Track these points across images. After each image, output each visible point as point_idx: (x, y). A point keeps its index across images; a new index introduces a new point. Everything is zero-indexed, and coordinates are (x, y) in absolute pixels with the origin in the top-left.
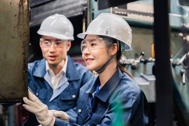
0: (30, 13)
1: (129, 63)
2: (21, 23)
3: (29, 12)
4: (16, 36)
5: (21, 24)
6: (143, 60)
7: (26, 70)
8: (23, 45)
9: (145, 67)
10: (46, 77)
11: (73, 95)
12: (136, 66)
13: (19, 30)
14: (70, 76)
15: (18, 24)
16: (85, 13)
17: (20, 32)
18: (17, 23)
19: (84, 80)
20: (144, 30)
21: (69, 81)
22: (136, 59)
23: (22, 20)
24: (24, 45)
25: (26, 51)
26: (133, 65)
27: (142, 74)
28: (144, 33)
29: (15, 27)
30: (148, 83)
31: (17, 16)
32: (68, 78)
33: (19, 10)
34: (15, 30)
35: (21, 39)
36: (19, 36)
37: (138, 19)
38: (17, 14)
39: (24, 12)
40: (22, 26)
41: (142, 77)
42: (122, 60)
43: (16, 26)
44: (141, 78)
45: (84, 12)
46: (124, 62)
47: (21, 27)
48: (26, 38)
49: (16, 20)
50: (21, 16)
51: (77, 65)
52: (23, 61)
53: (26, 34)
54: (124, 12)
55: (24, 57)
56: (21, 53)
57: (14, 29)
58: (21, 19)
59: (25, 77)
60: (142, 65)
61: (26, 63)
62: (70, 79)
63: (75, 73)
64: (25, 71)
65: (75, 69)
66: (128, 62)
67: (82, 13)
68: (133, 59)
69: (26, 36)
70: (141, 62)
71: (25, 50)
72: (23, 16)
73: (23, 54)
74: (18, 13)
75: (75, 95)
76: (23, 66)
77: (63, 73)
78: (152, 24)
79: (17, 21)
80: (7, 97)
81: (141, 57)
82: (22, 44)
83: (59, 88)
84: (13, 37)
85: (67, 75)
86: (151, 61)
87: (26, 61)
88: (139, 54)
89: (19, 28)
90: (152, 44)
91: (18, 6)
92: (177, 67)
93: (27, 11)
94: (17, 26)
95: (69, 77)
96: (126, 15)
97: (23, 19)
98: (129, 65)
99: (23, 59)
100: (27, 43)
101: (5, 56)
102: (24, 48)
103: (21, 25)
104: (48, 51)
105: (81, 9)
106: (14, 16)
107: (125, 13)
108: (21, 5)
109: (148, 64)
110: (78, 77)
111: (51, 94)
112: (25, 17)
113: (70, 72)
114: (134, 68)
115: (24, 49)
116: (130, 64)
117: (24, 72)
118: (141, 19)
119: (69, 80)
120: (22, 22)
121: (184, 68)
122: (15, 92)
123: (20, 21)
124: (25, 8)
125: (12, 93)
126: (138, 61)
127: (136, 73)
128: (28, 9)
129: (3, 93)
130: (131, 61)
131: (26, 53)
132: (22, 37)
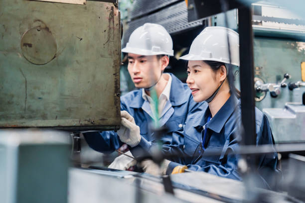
0: (122, 27)
1: (265, 89)
2: (111, 40)
4: (106, 54)
7: (118, 93)
8: (114, 64)
9: (291, 95)
11: (179, 124)
14: (175, 101)
15: (109, 40)
17: (111, 49)
18: (107, 40)
21: (173, 107)
23: (113, 35)
24: (116, 64)
25: (118, 71)
27: (286, 104)
29: (104, 44)
31: (107, 31)
32: (173, 103)
33: (109, 25)
35: (112, 58)
36: (110, 55)
38: (107, 29)
39: (115, 26)
40: (113, 43)
41: (287, 107)
43: (106, 43)
44: (285, 110)
47: (112, 44)
49: (105, 36)
50: (112, 31)
52: (114, 83)
53: (117, 52)
55: (116, 79)
56: (112, 74)
57: (103, 46)
59: (117, 101)
61: (118, 85)
66: (264, 87)
69: (117, 54)
72: (114, 31)
73: (114, 74)
75: (182, 123)
76: (114, 88)
79: (107, 36)
81: (284, 80)
82: (112, 64)
85: (172, 100)
86: (299, 86)
87: (118, 82)
88: (282, 76)
89: (109, 45)
90: (301, 63)
91: (108, 20)
93: (118, 25)
99: (114, 80)
100: (118, 62)
101: (94, 77)
106: (103, 31)
107: (259, 21)
108: (111, 19)
112: (116, 32)
115: (115, 69)
116: (267, 90)
117: (116, 95)
119: (174, 105)
120: (113, 38)
122: (105, 118)
123: (110, 37)
124: (116, 22)
125: (103, 120)
126: (279, 86)
127: (278, 102)
128: (119, 23)
129: (92, 119)
130: (268, 86)
131: (118, 74)
132: (113, 56)
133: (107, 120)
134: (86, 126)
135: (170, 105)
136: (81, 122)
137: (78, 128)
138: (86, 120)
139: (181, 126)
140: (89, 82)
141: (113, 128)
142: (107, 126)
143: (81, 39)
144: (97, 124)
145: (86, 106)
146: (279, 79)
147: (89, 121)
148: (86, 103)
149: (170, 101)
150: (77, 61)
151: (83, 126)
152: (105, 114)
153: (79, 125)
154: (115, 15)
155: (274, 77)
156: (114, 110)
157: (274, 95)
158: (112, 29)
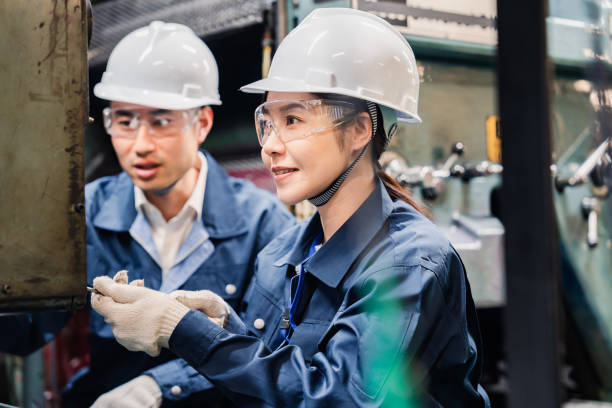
0: (90, 16)
1: (414, 180)
2: (59, 51)
3: (87, 15)
4: (46, 91)
5: (61, 52)
6: (459, 168)
7: (79, 204)
8: (68, 121)
9: (466, 193)
11: (226, 284)
12: (438, 190)
13: (55, 74)
14: (217, 224)
15: (52, 52)
16: (270, 18)
17: (58, 78)
18: (47, 52)
19: (263, 235)
20: (462, 72)
21: (212, 240)
22: (436, 168)
23: (63, 39)
24: (73, 121)
25: (78, 141)
26: (427, 185)
27: (456, 216)
28: (461, 83)
29: (39, 64)
30: (475, 245)
31: (46, 27)
32: (211, 230)
33: (52, 8)
34: (39, 72)
35: (61, 102)
36: (56, 93)
37: (442, 36)
38: (48, 19)
39: (70, 12)
40: (64, 59)
41: (457, 224)
42: (393, 171)
43: (44, 60)
44: (454, 229)
45: (265, 13)
46: (400, 175)
47: (61, 63)
48: (79, 98)
49: (42, 39)
50: (61, 26)
51: (238, 186)
52: (69, 175)
53: (77, 87)
54: (397, 13)
55: (72, 162)
56: (63, 150)
57: (36, 68)
58: (58, 36)
59: (77, 226)
60: (457, 184)
61: (79, 182)
62: (216, 233)
63: (234, 211)
64: (76, 208)
65: (233, 200)
66: (411, 176)
67: (259, 19)
68: (428, 165)
69: (76, 92)
70: (454, 175)
71: (74, 137)
72: (67, 25)
73: (67, 150)
74: (51, 17)
76: (69, 189)
77: (193, 213)
78: (489, 53)
79: (47, 41)
80: (17, 292)
81: (453, 158)
82: (63, 120)
83: (182, 263)
84: (33, 97)
85: (208, 222)
86: (487, 173)
87: (80, 173)
88: (447, 149)
89: (52, 65)
90: (487, 118)
92: (568, 191)
93: (79, 11)
94: (49, 61)
95: (214, 227)
96: (404, 23)
97: (67, 39)
98: (413, 185)
99: (68, 166)
100: (80, 115)
102: (70, 132)
103: (60, 56)
104: (129, 151)
105: (256, 6)
106: (37, 26)
107: (401, 17)
109: (477, 182)
110: (243, 224)
111: (156, 283)
112: (74, 28)
113: (215, 211)
114: (429, 195)
115: (69, 135)
116: (419, 184)
117: (73, 209)
118: (452, 37)
119: (213, 236)
120: (64, 45)
121: (594, 196)
122: (43, 276)
123: (56, 43)
124: (73, 0)
125: (36, 281)
128: (83, 3)
129: (5, 280)
131: (78, 149)
132: (65, 96)
133: (49, 280)
135: (205, 235)
139: (230, 288)
141: (64, 302)
142: (48, 298)
144: (19, 294)
152: (41, 264)
156: (69, 251)
158: (62, 20)
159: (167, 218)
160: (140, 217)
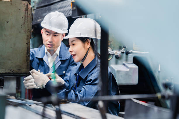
0: (33, 16)
2: (26, 23)
4: (23, 31)
9: (127, 57)
10: (45, 58)
11: (63, 71)
14: (62, 57)
15: (24, 23)
17: (25, 29)
18: (23, 23)
21: (61, 61)
24: (28, 37)
29: (21, 26)
31: (23, 18)
32: (61, 58)
33: (25, 14)
35: (26, 34)
36: (24, 32)
38: (24, 17)
39: (28, 15)
40: (27, 25)
41: (124, 64)
44: (123, 66)
50: (26, 18)
51: (68, 49)
52: (27, 49)
55: (27, 46)
58: (26, 20)
59: (28, 59)
61: (29, 50)
63: (67, 54)
65: (67, 52)
69: (29, 32)
70: (122, 53)
71: (28, 41)
73: (27, 43)
75: (65, 71)
76: (26, 52)
77: (57, 55)
79: (23, 21)
81: (124, 49)
82: (26, 37)
84: (20, 32)
89: (24, 26)
91: (24, 11)
97: (28, 21)
98: (113, 55)
100: (30, 36)
101: (15, 44)
106: (21, 18)
108: (26, 11)
110: (68, 57)
111: (48, 71)
112: (29, 19)
113: (62, 54)
117: (27, 56)
124: (29, 13)
125: (19, 70)
126: (120, 52)
127: (119, 61)
128: (31, 13)
129: (13, 69)
130: (114, 52)
131: (29, 43)
132: (26, 32)
133: (21, 70)
134: (9, 73)
135: (59, 60)
136: (6, 71)
137: (4, 74)
138: (9, 70)
139: (64, 72)
140: (11, 48)
141: (25, 75)
142: (21, 74)
143: (8, 22)
144: (15, 72)
145: (9, 62)
146: (120, 48)
147: (10, 71)
148: (9, 60)
149: (59, 57)
150: (5, 35)
151: (7, 73)
152: (20, 67)
153: (5, 72)
154: (29, 9)
155: (118, 47)
156: (26, 64)
157: (117, 57)
158: (27, 17)
159: (52, 55)
160: (46, 55)
